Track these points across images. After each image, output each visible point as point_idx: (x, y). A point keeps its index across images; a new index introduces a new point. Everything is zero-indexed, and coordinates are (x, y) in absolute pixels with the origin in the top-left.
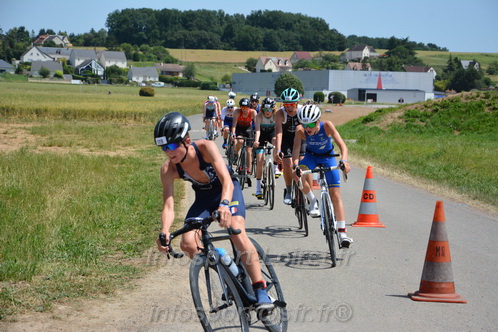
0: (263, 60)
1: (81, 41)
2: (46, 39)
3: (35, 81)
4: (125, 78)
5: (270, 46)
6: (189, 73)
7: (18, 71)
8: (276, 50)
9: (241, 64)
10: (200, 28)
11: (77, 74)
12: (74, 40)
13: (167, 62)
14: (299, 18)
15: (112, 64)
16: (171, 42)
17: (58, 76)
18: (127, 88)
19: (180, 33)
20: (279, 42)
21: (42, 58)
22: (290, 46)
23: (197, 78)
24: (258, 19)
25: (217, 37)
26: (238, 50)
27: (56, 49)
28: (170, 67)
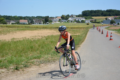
0: (108, 18)
1: (78, 16)
2: (72, 16)
3: (70, 23)
5: (110, 15)
6: (95, 20)
7: (68, 22)
8: (111, 16)
9: (104, 19)
10: (97, 13)
11: (77, 21)
12: (76, 16)
13: (92, 19)
14: (115, 10)
15: (82, 20)
16: (92, 15)
17: (74, 22)
18: (84, 23)
19: (94, 14)
21: (71, 19)
22: (113, 15)
23: (97, 21)
24: (108, 11)
25: (100, 14)
26: (104, 16)
27: (73, 18)
28: (92, 20)
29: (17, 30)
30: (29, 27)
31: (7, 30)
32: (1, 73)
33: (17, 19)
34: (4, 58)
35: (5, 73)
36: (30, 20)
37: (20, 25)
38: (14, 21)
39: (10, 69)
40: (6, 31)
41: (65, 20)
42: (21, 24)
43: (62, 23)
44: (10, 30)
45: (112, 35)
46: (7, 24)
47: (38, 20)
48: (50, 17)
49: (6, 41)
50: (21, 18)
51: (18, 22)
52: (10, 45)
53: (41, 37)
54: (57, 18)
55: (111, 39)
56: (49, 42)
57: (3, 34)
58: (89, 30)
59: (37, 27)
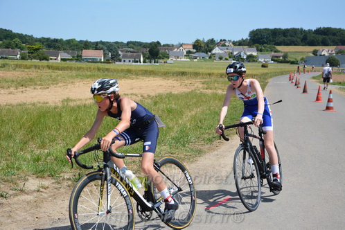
0: (321, 50)
1: (237, 44)
2: (222, 44)
3: (217, 61)
4: (256, 60)
5: (325, 44)
6: (285, 56)
7: (210, 57)
8: (328, 45)
9: (310, 52)
10: (291, 36)
11: (234, 58)
12: (234, 43)
13: (275, 52)
14: (340, 30)
15: (250, 53)
16: (278, 43)
17: (226, 59)
18: (256, 64)
19: (282, 38)
20: (329, 42)
21: (220, 52)
22: (335, 43)
23: (289, 59)
24: (320, 31)
25: (299, 40)
26: (309, 45)
27: (225, 48)
28: (276, 54)
29: (77, 76)
30: (107, 70)
31: (51, 76)
32: (41, 190)
33: (75, 47)
34: (46, 151)
35: (50, 189)
36: (110, 50)
37: (84, 65)
38: (68, 53)
39: (64, 179)
40: (48, 80)
41: (204, 54)
42: (87, 61)
43: (195, 60)
44: (58, 76)
45: (331, 97)
46: (51, 61)
47: (131, 52)
48: (164, 46)
49: (48, 105)
50: (86, 45)
51: (78, 56)
52: (60, 115)
53: (140, 98)
54: (181, 48)
55: (328, 108)
56: (163, 111)
57: (40, 87)
58: (267, 83)
59: (129, 71)
